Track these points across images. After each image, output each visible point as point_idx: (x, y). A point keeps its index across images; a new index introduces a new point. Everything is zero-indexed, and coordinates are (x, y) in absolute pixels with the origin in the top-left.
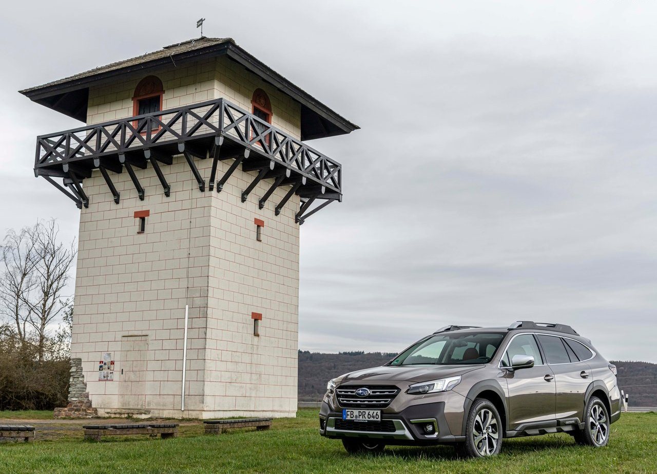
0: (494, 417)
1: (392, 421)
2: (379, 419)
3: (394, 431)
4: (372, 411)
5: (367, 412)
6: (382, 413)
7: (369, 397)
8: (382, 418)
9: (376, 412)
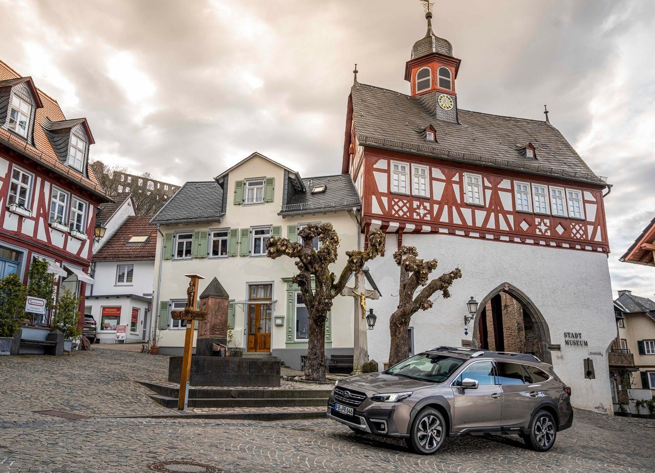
0: (441, 425)
1: (359, 417)
2: (352, 415)
3: (360, 424)
4: (349, 408)
5: (347, 408)
6: (355, 410)
7: (350, 398)
8: (354, 414)
9: (351, 409)
